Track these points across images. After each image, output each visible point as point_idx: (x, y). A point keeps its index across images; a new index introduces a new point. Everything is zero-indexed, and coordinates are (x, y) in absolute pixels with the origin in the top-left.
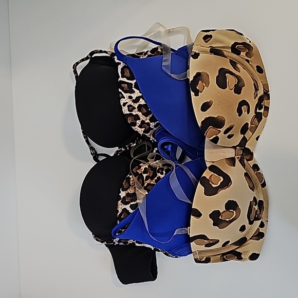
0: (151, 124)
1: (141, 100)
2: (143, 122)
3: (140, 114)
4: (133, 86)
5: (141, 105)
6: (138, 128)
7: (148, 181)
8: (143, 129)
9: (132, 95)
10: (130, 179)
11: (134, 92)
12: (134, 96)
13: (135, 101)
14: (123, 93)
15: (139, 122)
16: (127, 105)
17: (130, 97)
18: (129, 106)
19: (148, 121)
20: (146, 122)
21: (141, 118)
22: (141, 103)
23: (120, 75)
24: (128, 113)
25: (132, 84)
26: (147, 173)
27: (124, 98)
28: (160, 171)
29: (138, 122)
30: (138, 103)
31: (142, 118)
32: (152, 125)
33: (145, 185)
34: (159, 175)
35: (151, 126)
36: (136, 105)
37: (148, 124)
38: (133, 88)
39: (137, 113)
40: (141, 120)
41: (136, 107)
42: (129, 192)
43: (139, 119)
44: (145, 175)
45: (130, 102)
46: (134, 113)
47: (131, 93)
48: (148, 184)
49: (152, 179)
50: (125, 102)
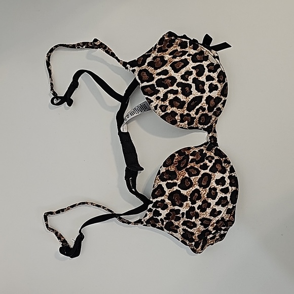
0: (191, 113)
1: (169, 95)
2: (182, 115)
3: (174, 109)
4: (156, 86)
5: (171, 100)
6: (181, 124)
7: (192, 164)
8: (186, 122)
9: (158, 95)
10: (175, 156)
11: (159, 91)
12: (161, 95)
13: (164, 99)
14: (149, 97)
15: (178, 118)
16: (158, 107)
17: (158, 98)
18: (161, 107)
19: (186, 112)
20: (185, 114)
21: (177, 112)
22: (170, 98)
23: (139, 81)
24: (163, 113)
25: (153, 85)
26: (194, 156)
27: (152, 101)
28: (209, 159)
29: (176, 118)
30: (168, 100)
31: (179, 111)
32: (193, 113)
33: (188, 167)
34: (207, 161)
35: (192, 116)
36: (167, 103)
37: (188, 115)
38: (157, 88)
39: (171, 110)
40: (179, 114)
41: (168, 104)
42: (170, 169)
43: (177, 114)
44: (191, 157)
45: (160, 103)
46: (169, 111)
47: (157, 94)
48: (192, 167)
49: (197, 163)
50: (155, 105)
